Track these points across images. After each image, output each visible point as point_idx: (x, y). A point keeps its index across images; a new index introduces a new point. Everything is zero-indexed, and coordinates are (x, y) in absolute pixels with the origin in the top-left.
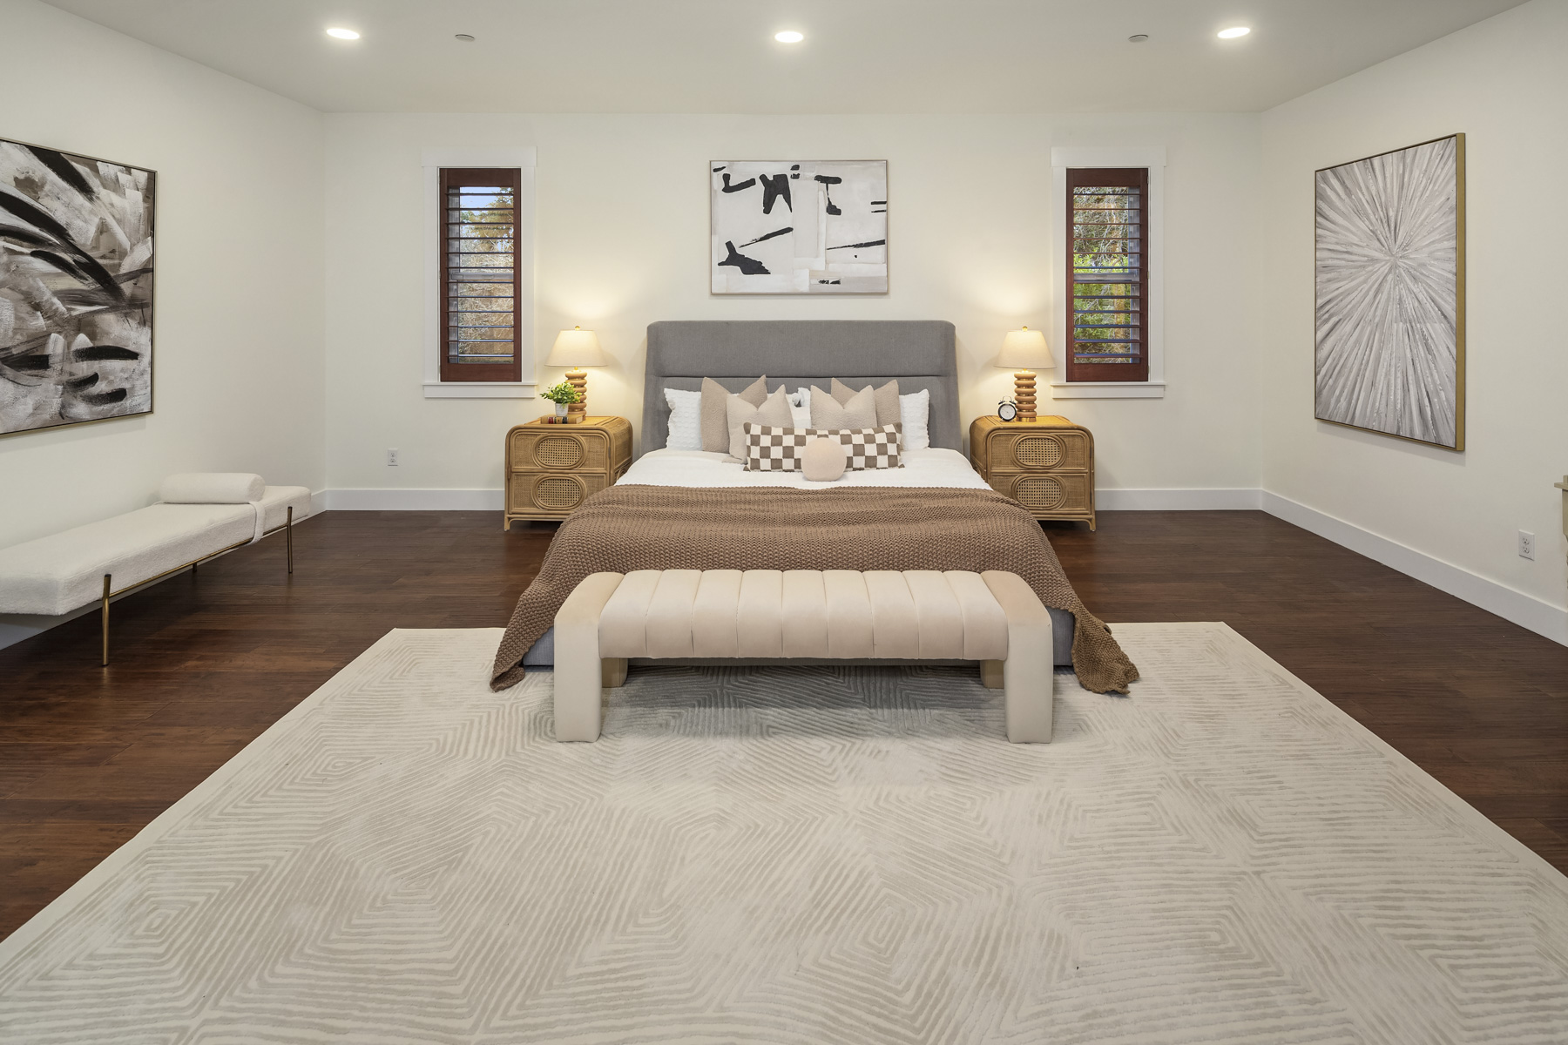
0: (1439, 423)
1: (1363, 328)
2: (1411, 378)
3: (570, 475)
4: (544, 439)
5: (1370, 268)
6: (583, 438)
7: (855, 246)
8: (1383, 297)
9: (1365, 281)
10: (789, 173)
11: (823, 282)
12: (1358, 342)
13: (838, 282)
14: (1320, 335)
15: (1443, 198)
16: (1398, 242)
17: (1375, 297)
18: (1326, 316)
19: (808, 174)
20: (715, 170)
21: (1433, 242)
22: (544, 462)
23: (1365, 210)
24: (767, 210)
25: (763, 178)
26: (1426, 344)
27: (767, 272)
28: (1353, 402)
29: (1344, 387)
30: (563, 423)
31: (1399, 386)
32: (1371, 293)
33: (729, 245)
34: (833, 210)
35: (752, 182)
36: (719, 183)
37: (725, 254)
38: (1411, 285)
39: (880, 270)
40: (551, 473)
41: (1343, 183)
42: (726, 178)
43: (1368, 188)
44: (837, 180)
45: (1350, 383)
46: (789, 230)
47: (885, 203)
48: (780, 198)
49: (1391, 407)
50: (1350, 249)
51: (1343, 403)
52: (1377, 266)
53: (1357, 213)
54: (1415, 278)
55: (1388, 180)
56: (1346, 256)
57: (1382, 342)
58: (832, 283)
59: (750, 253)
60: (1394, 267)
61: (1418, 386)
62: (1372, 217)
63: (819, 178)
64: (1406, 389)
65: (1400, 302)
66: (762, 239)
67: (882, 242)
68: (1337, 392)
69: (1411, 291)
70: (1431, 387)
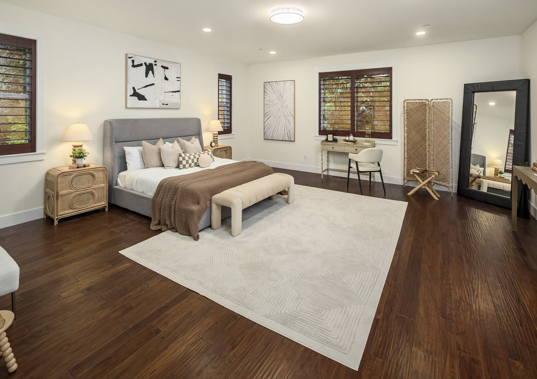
0: (291, 136)
1: (275, 118)
2: (286, 128)
3: (89, 190)
4: (77, 176)
5: (277, 105)
6: (94, 172)
7: (172, 92)
8: (280, 111)
9: (276, 108)
10: (154, 63)
11: (163, 104)
12: (274, 121)
13: (167, 104)
14: (265, 120)
15: (292, 92)
16: (283, 100)
17: (278, 111)
18: (267, 115)
19: (159, 64)
20: (129, 58)
21: (290, 101)
22: (76, 187)
23: (276, 92)
24: (146, 76)
25: (145, 63)
26: (289, 121)
27: (146, 100)
28: (273, 134)
29: (271, 131)
30: (84, 167)
31: (283, 130)
32: (277, 111)
33: (134, 88)
34: (166, 79)
35: (141, 65)
36: (130, 63)
37: (132, 92)
38: (285, 109)
39: (178, 101)
40: (80, 191)
41: (271, 86)
42: (133, 61)
43: (276, 88)
44: (167, 68)
45: (272, 130)
46: (153, 84)
47: (180, 78)
48: (150, 72)
49: (282, 135)
50: (272, 101)
51: (271, 135)
52: (279, 105)
53: (274, 93)
54: (286, 108)
55: (281, 87)
56: (272, 102)
57: (280, 121)
58: (166, 105)
59: (141, 92)
60: (282, 105)
61: (287, 130)
62: (277, 94)
63: (162, 66)
64: (285, 130)
65: (283, 112)
66: (145, 87)
67: (179, 91)
68: (269, 133)
69: (286, 110)
70: (289, 130)
